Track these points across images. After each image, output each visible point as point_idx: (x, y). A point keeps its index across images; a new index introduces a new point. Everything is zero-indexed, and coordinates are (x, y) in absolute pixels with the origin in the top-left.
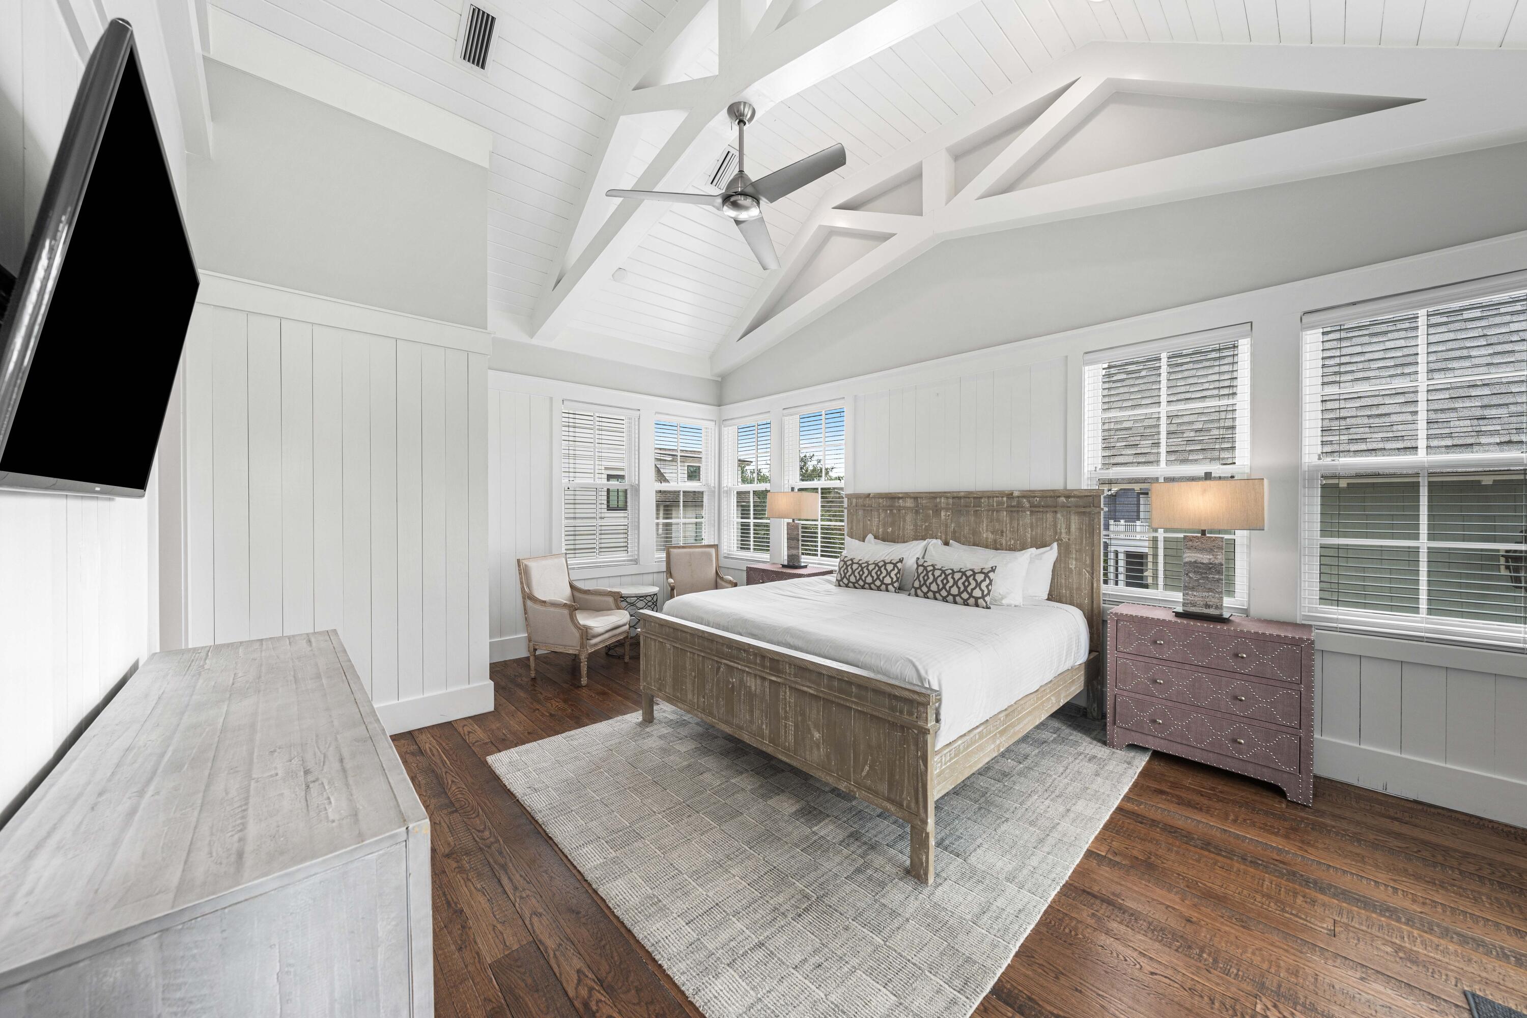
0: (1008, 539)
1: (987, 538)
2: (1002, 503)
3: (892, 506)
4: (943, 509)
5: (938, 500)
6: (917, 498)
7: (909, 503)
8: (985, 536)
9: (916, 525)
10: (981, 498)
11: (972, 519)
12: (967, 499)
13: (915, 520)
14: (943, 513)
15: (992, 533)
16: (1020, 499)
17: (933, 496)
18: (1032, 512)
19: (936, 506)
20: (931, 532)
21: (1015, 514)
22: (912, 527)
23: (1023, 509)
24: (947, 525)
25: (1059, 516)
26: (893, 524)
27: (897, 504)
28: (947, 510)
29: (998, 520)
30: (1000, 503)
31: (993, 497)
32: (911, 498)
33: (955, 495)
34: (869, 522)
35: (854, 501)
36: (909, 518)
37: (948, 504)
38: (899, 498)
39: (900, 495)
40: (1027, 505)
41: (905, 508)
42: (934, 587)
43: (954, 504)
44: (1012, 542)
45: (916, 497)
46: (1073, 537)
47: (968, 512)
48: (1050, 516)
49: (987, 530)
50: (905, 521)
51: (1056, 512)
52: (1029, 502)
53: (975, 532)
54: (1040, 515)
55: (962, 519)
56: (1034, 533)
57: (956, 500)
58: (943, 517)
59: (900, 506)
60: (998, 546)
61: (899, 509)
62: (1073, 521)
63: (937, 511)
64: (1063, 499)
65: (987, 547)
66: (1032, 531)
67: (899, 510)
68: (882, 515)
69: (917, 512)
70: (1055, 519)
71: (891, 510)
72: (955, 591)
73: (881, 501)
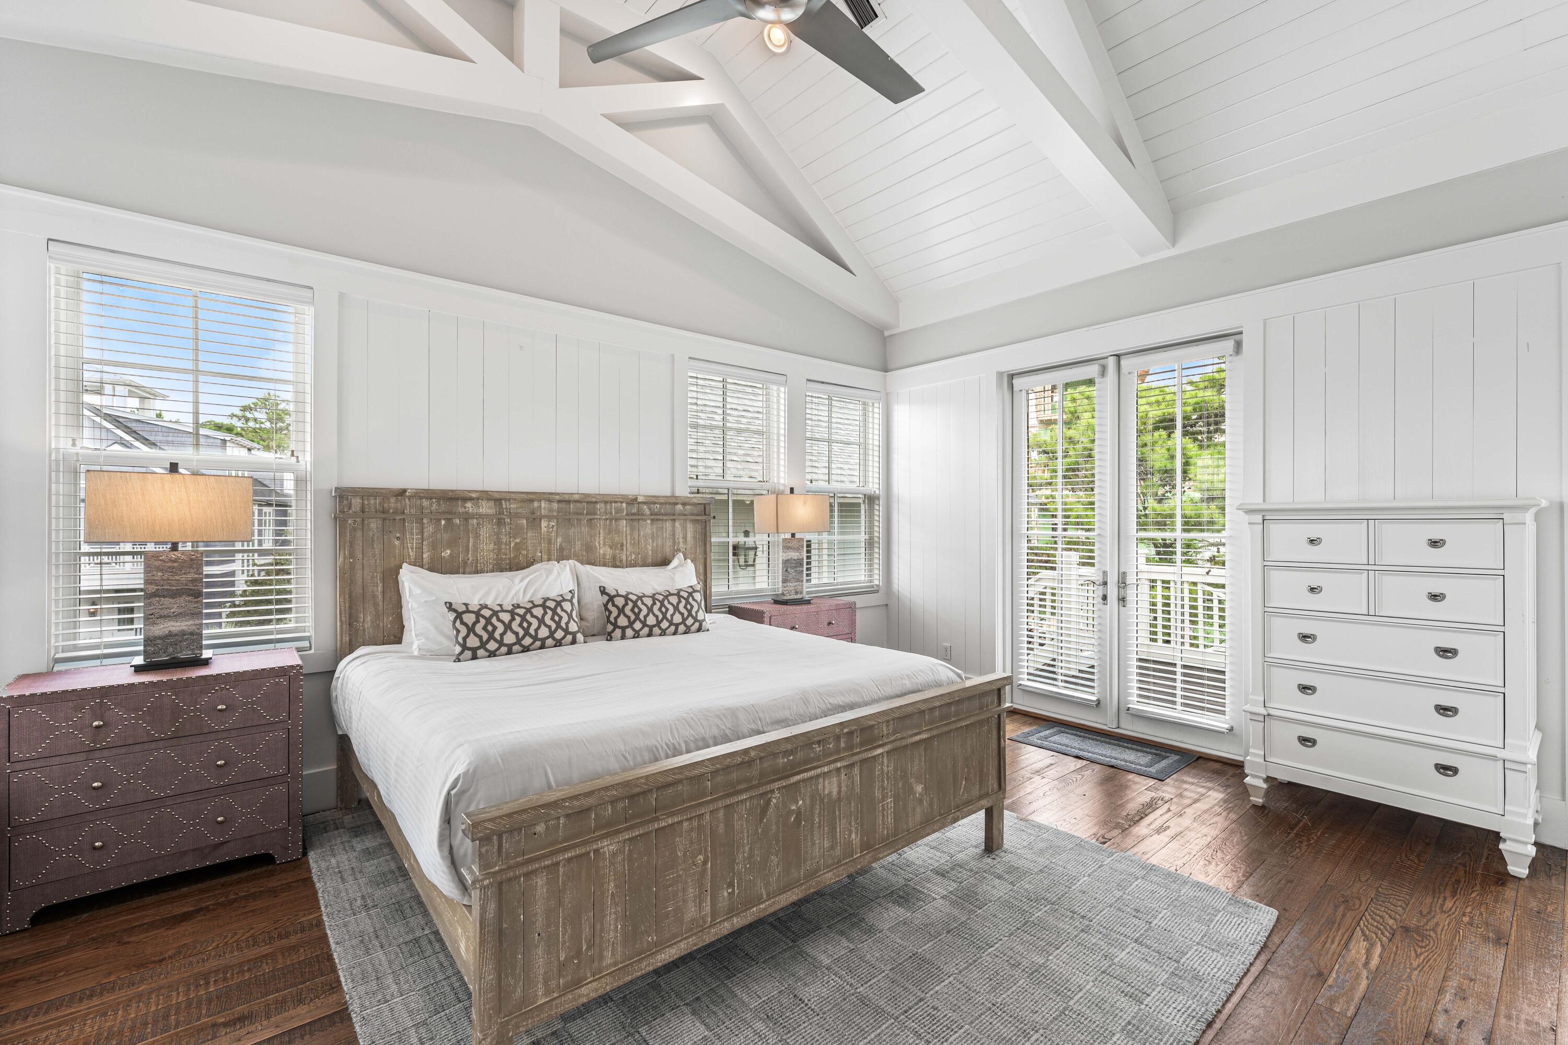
0: (628, 553)
1: (604, 555)
2: (620, 510)
3: (451, 513)
4: (545, 517)
5: (536, 504)
6: (500, 500)
7: (486, 508)
8: (602, 552)
9: (498, 543)
10: (596, 502)
11: (585, 530)
12: (578, 504)
13: (498, 534)
14: (544, 524)
15: (611, 547)
16: (641, 505)
17: (529, 498)
18: (652, 520)
19: (534, 513)
20: (524, 552)
21: (635, 523)
22: (492, 546)
23: (642, 517)
24: (550, 542)
25: (677, 524)
26: (451, 544)
27: (461, 510)
28: (549, 518)
29: (617, 531)
30: (618, 511)
31: (611, 502)
32: (489, 499)
33: (567, 497)
34: (397, 543)
35: (356, 502)
36: (485, 531)
37: (551, 510)
38: (465, 499)
39: (474, 495)
40: (647, 512)
41: (480, 516)
42: (623, 621)
43: (559, 511)
44: (633, 556)
45: (497, 499)
46: (689, 546)
47: (579, 520)
48: (668, 525)
49: (604, 544)
50: (477, 536)
51: (674, 520)
52: (650, 509)
53: (589, 548)
54: (660, 524)
55: (572, 531)
56: (655, 544)
57: (563, 505)
58: (544, 529)
59: (467, 513)
60: (618, 564)
61: (467, 517)
62: (689, 530)
63: (534, 521)
64: (679, 507)
65: (604, 565)
66: (653, 542)
67: (466, 520)
68: (429, 529)
69: (500, 522)
70: (674, 526)
71: (449, 521)
72: (651, 620)
73: (425, 503)
